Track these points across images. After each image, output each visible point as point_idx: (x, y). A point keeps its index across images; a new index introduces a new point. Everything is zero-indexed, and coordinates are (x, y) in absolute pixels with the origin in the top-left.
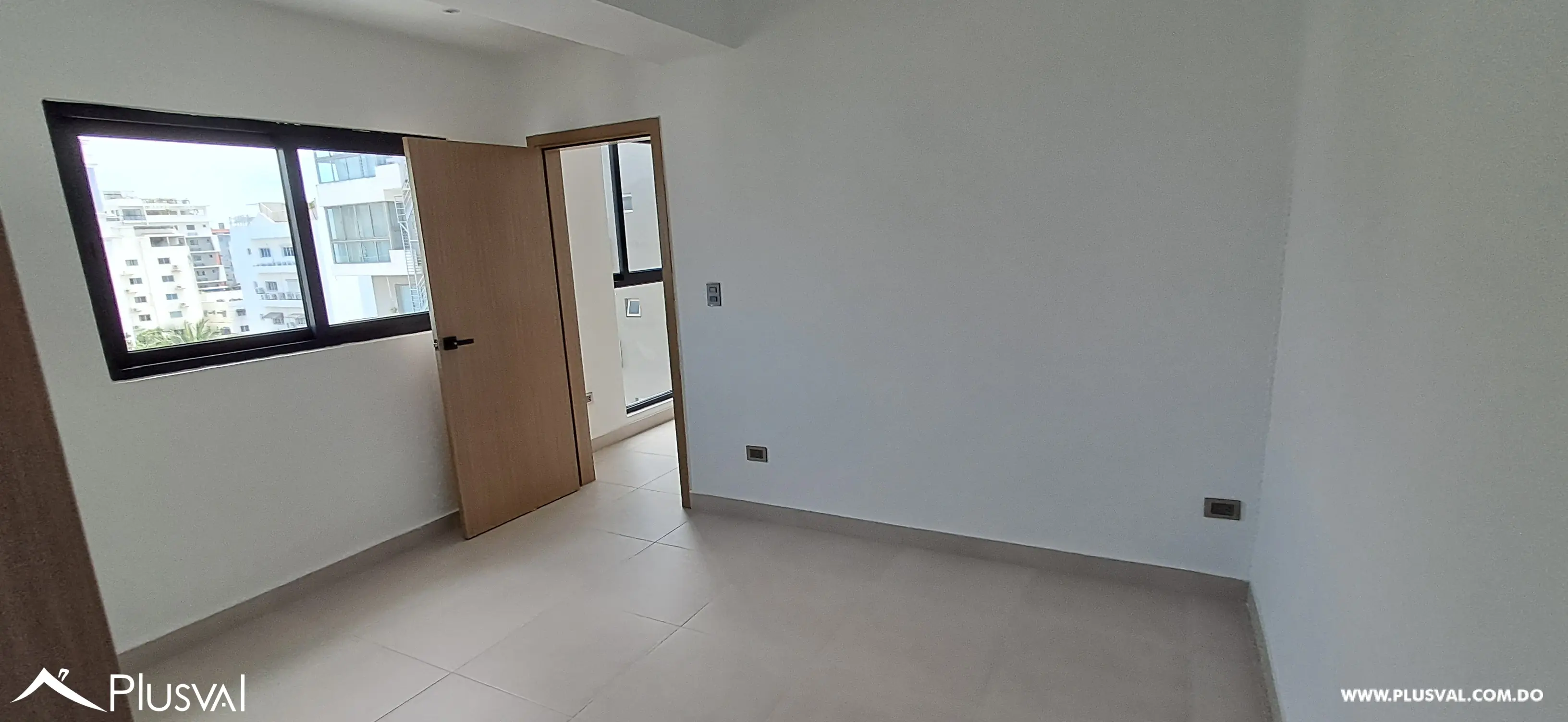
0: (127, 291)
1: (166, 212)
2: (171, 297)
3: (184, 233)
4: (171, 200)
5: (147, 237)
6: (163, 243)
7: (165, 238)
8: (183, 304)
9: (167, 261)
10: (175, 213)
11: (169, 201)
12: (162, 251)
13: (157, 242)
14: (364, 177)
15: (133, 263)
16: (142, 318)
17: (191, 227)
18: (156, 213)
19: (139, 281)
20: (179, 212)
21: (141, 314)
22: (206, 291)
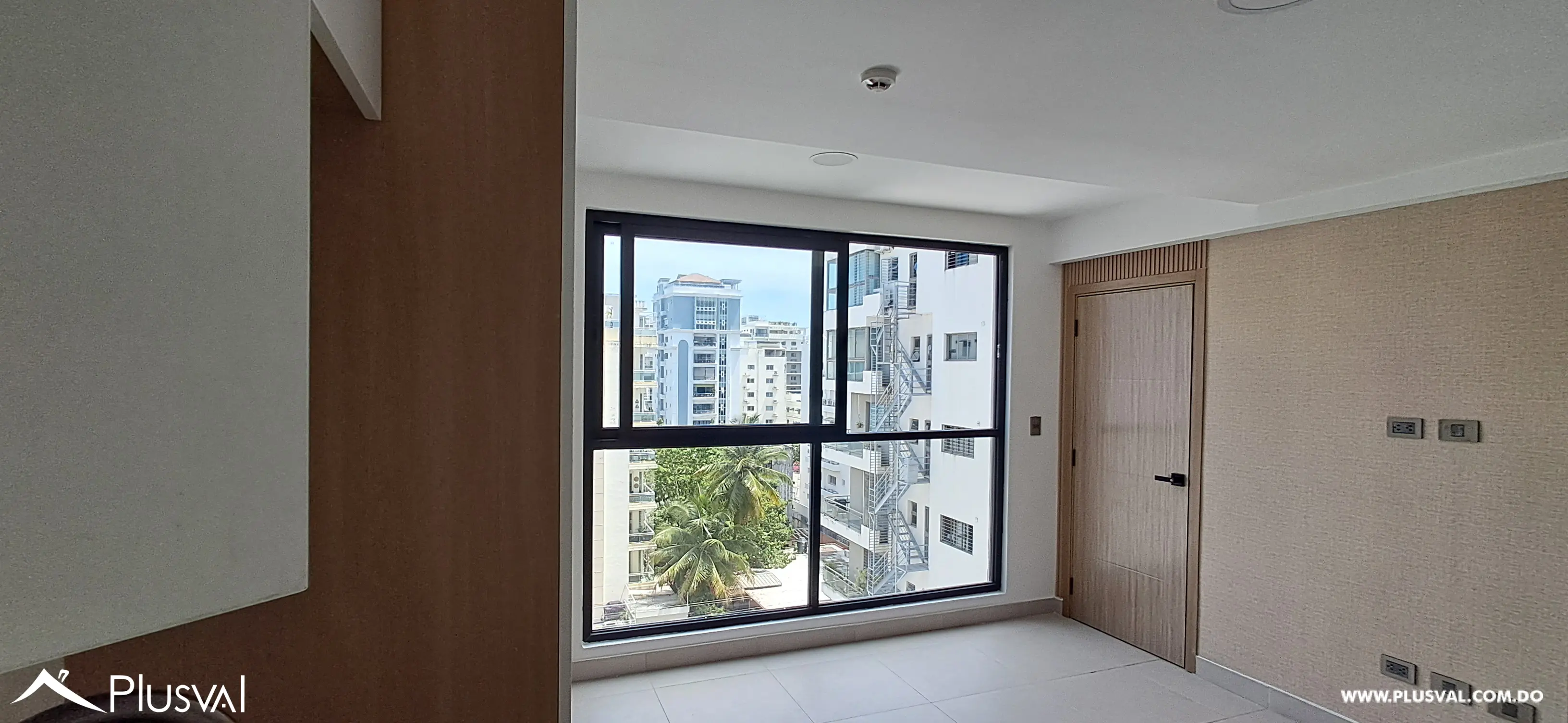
0: (745, 387)
1: (782, 332)
2: (769, 394)
3: (789, 348)
4: (786, 323)
5: (763, 349)
6: (772, 354)
7: (774, 350)
8: (775, 401)
9: (771, 367)
10: (786, 332)
11: (785, 324)
12: (771, 361)
13: (769, 353)
14: (856, 305)
15: (751, 367)
16: (749, 408)
17: (794, 344)
18: (776, 332)
19: (753, 381)
20: (789, 332)
21: (749, 405)
22: (792, 392)
